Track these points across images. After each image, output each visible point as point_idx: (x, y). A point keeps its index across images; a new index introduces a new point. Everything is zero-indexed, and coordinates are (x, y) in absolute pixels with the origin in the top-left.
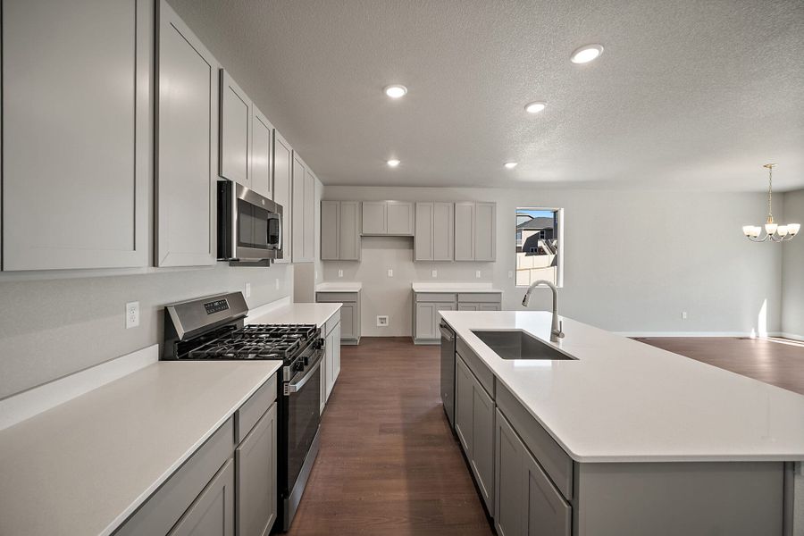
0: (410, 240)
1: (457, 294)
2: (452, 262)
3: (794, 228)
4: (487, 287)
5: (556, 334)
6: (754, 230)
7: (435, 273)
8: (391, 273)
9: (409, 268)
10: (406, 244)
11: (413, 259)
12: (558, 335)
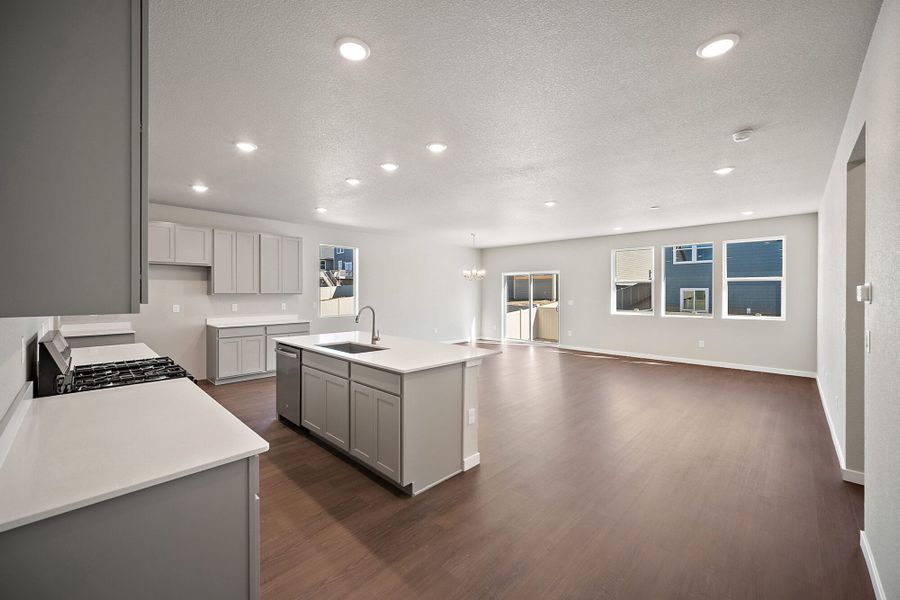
0: (206, 272)
1: (266, 327)
2: (258, 294)
3: (482, 272)
4: (294, 318)
5: (374, 340)
6: (468, 273)
7: (235, 307)
8: (176, 308)
9: (203, 302)
10: (198, 274)
11: (209, 291)
12: (377, 339)
